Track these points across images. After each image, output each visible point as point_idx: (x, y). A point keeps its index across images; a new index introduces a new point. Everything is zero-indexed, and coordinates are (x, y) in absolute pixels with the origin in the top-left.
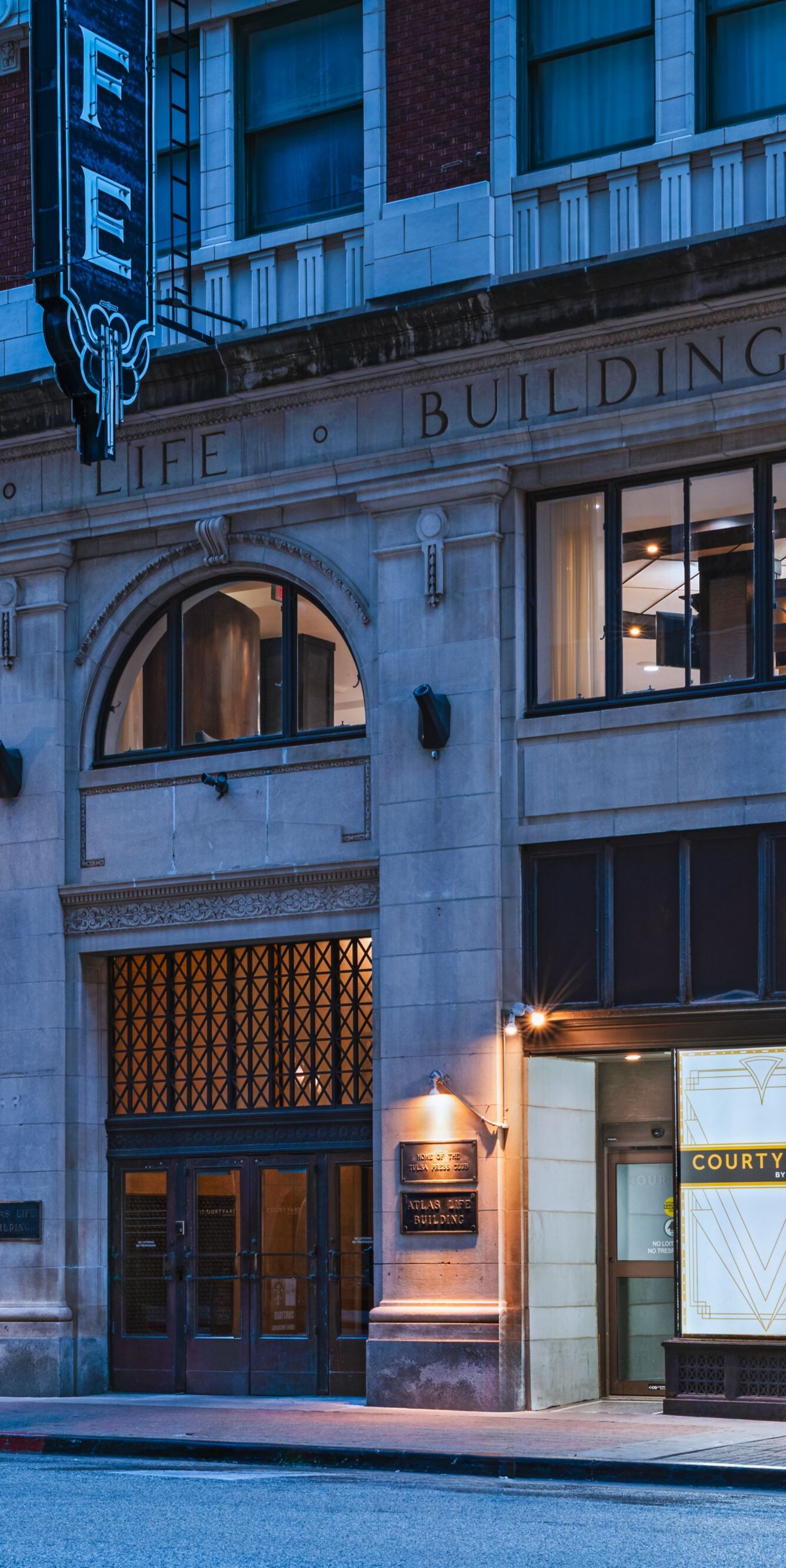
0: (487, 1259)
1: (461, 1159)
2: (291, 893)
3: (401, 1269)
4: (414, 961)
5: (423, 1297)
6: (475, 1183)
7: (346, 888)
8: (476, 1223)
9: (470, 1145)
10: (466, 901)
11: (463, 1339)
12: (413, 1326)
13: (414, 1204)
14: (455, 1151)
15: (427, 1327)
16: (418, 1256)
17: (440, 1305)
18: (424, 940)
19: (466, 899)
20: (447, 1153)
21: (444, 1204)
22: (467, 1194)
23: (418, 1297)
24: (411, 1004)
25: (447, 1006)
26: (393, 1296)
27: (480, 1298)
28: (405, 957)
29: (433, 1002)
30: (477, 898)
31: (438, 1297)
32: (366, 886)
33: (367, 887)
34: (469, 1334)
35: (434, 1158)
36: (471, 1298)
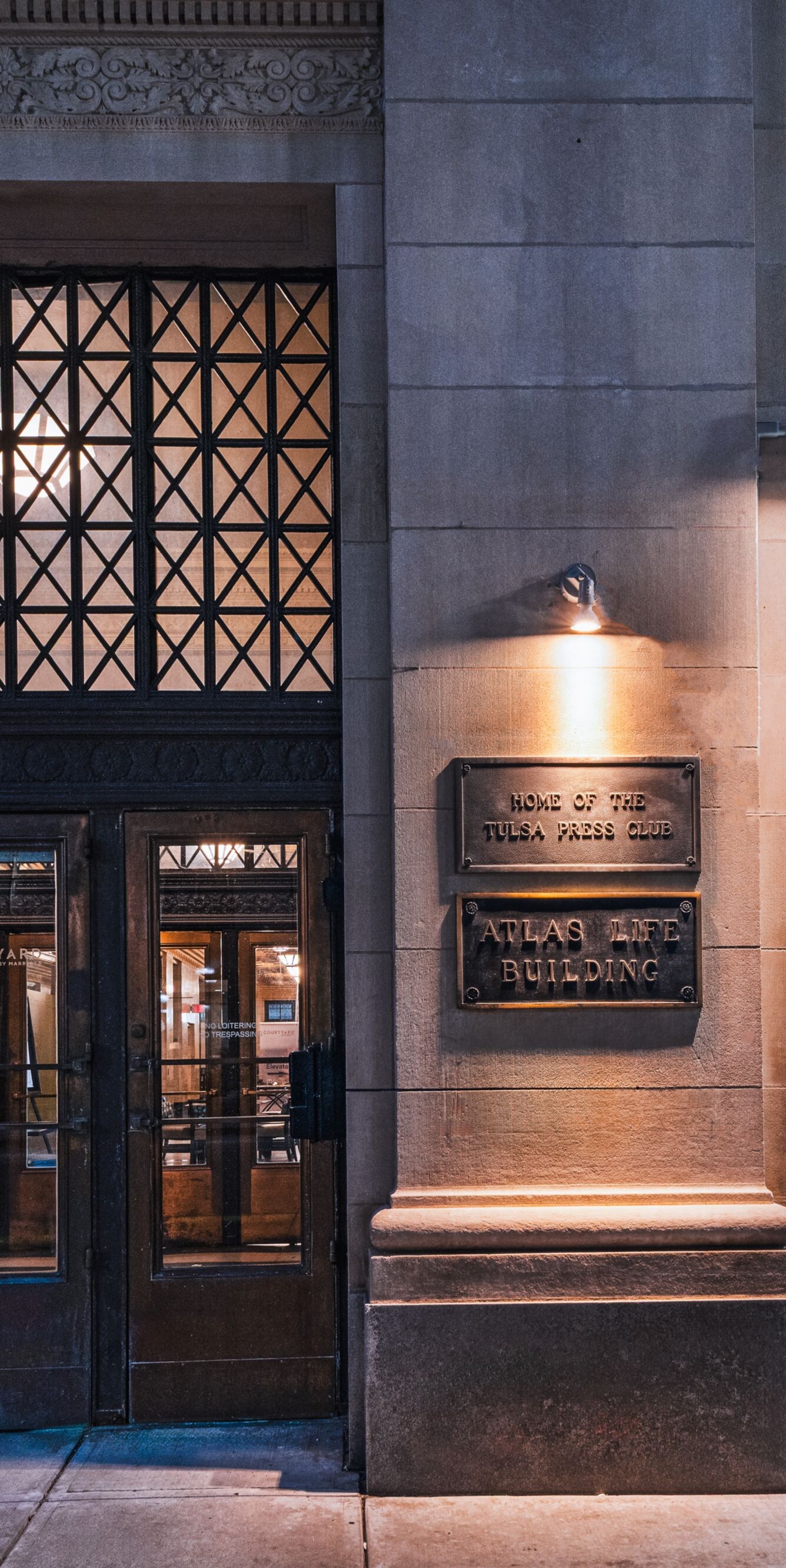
0: (727, 1076)
1: (651, 809)
2: (67, 55)
3: (460, 1103)
4: (493, 261)
5: (530, 1179)
6: (691, 876)
7: (257, 57)
8: (695, 982)
9: (680, 772)
10: (663, 108)
11: (680, 1293)
12: (519, 1264)
13: (503, 928)
14: (629, 787)
15: (566, 1264)
16: (512, 1068)
17: (587, 1199)
18: (529, 207)
19: (663, 101)
20: (602, 790)
21: (595, 931)
22: (672, 903)
23: (511, 1180)
24: (487, 382)
25: (604, 394)
26: (432, 1176)
27: (705, 1181)
28: (469, 251)
29: (558, 380)
30: (698, 100)
31: (578, 1179)
32: (323, 57)
33: (328, 63)
34: (697, 1280)
35: (567, 805)
36: (678, 1179)
